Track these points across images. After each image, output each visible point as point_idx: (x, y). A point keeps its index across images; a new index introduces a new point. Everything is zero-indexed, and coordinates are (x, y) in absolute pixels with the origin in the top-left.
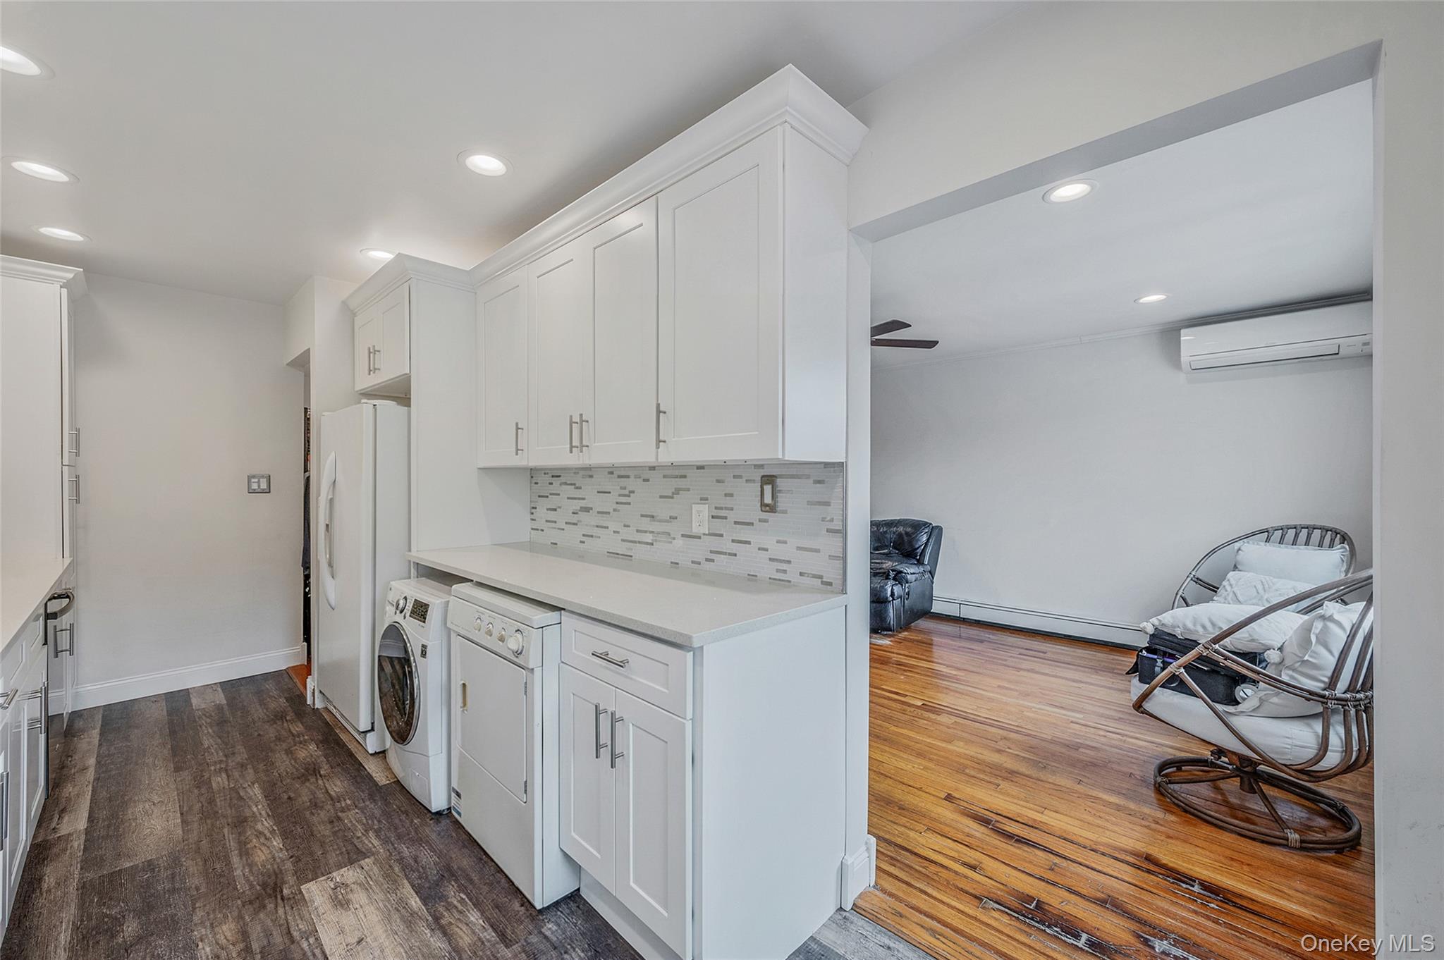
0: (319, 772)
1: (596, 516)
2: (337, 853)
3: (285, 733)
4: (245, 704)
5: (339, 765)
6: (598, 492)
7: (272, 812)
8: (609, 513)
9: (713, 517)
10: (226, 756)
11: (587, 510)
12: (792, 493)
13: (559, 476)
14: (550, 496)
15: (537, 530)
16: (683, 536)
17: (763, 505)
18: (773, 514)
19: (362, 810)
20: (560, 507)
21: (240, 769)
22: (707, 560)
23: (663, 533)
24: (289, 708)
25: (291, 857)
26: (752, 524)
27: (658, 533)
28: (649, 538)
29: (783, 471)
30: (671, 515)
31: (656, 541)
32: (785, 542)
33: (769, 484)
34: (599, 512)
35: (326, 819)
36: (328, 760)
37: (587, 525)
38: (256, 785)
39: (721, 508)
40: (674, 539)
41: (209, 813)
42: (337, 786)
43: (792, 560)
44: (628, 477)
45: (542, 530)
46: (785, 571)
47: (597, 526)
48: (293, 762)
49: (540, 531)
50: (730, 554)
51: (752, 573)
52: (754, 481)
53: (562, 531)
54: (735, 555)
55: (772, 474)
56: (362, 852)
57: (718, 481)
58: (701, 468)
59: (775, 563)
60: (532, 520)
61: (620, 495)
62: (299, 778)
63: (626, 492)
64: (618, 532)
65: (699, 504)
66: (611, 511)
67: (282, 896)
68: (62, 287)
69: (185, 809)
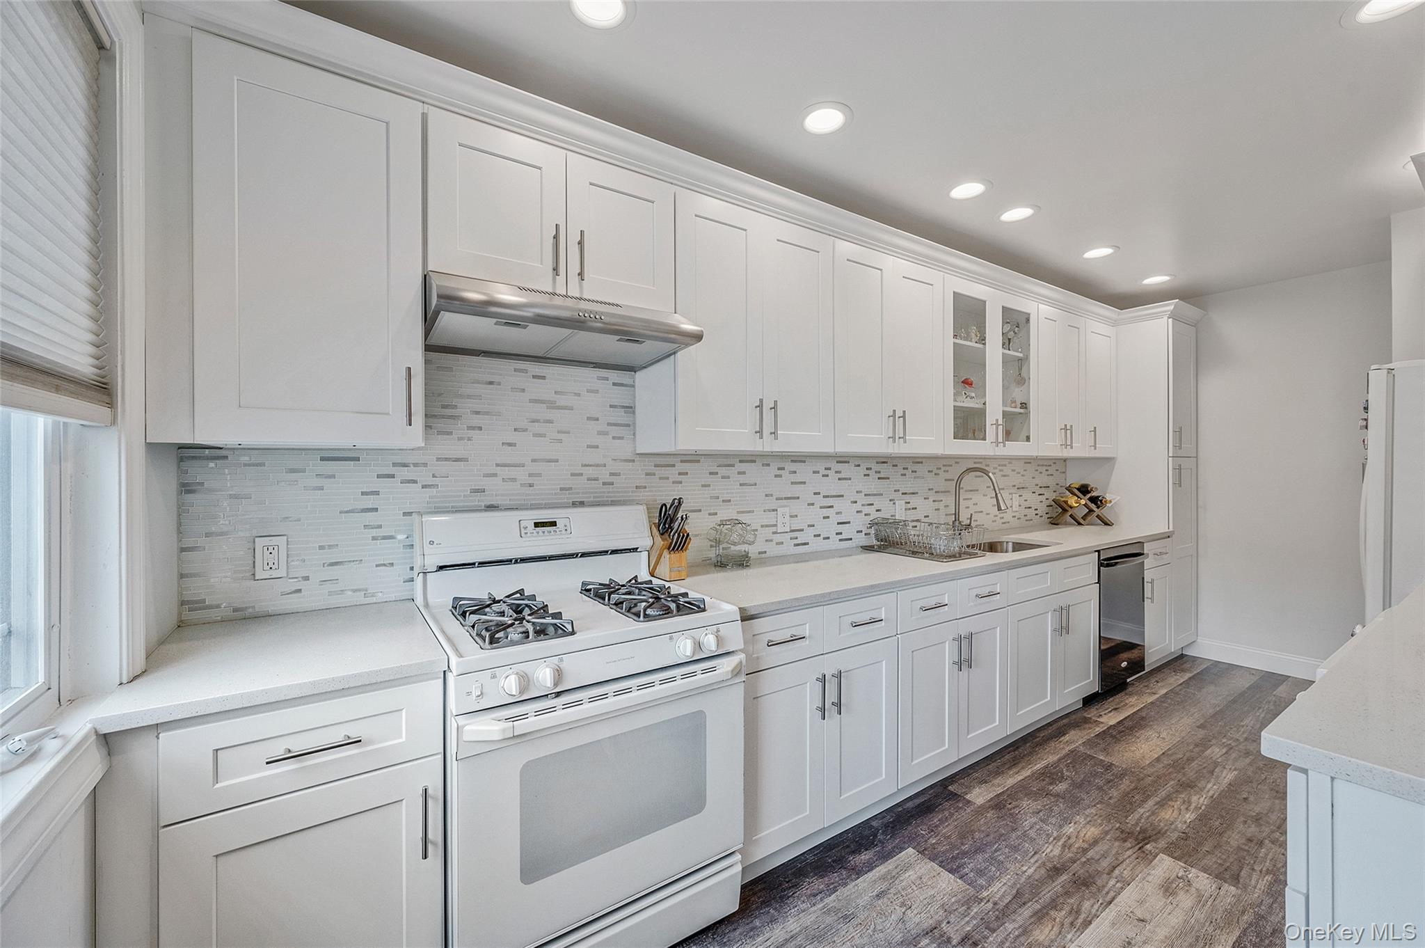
2: (1220, 862)
7: (1219, 796)
10: (1246, 739)
21: (1242, 754)
25: (1184, 833)
35: (1250, 835)
38: (1235, 772)
41: (1179, 765)
67: (1142, 847)
68: (1169, 318)
69: (1170, 752)
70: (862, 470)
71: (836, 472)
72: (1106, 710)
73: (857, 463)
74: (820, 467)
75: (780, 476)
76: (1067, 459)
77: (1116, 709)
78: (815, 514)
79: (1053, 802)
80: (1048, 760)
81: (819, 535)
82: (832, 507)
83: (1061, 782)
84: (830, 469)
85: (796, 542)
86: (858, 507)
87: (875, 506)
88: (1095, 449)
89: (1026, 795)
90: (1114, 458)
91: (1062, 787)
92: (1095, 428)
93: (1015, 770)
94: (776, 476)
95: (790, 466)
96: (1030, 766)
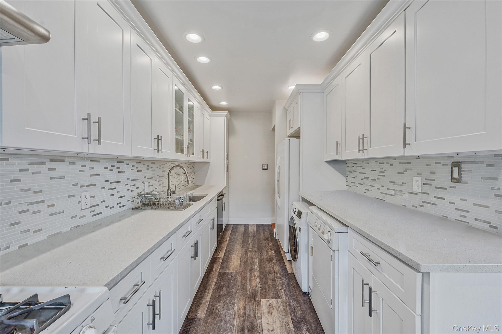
0: (273, 261)
1: (370, 181)
2: (272, 292)
3: (267, 245)
4: (260, 232)
5: (278, 261)
6: (371, 170)
7: (259, 270)
8: (375, 180)
9: (424, 184)
10: (253, 247)
11: (367, 178)
12: (471, 172)
13: (356, 163)
14: (353, 172)
15: (348, 186)
16: (408, 192)
17: (452, 178)
18: (459, 184)
19: (282, 280)
20: (356, 177)
21: (255, 252)
22: (420, 206)
23: (399, 191)
24: (270, 237)
25: (261, 288)
26: (446, 189)
27: (397, 191)
28: (392, 192)
29: (466, 160)
30: (403, 182)
31: (396, 194)
32: (466, 200)
33: (456, 166)
34: (371, 180)
35: (272, 279)
36: (276, 258)
37: (367, 185)
38: (257, 259)
39: (428, 180)
40: (404, 194)
41: (246, 264)
42: (277, 268)
43: (470, 211)
44: (383, 163)
45: (350, 186)
46: (465, 217)
47: (371, 186)
48: (267, 255)
49: (349, 187)
50: (433, 204)
51: (445, 215)
52: (447, 165)
53: (357, 187)
54: (436, 205)
55: (458, 161)
56: (279, 296)
57: (427, 165)
58: (418, 158)
59: (459, 211)
60: (347, 182)
61: (380, 172)
62: (268, 261)
63: (383, 170)
64: (379, 189)
65: (416, 177)
66: (376, 179)
67: (256, 300)
68: (225, 117)
69: (241, 260)
70: (130, 167)
71: (118, 168)
72: (218, 252)
73: (128, 163)
74: (108, 165)
75: (83, 171)
76: (195, 162)
77: (221, 250)
78: (105, 194)
79: (225, 299)
80: (214, 281)
81: (108, 207)
82: (115, 188)
83: (223, 289)
84: (114, 166)
85: (94, 213)
86: (128, 187)
87: (136, 186)
88: (208, 159)
89: (216, 301)
90: (209, 162)
91: (224, 290)
92: (208, 151)
93: (207, 292)
94: (80, 171)
95: (90, 164)
96: (210, 287)
